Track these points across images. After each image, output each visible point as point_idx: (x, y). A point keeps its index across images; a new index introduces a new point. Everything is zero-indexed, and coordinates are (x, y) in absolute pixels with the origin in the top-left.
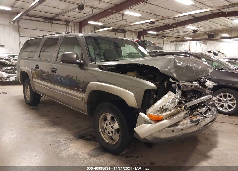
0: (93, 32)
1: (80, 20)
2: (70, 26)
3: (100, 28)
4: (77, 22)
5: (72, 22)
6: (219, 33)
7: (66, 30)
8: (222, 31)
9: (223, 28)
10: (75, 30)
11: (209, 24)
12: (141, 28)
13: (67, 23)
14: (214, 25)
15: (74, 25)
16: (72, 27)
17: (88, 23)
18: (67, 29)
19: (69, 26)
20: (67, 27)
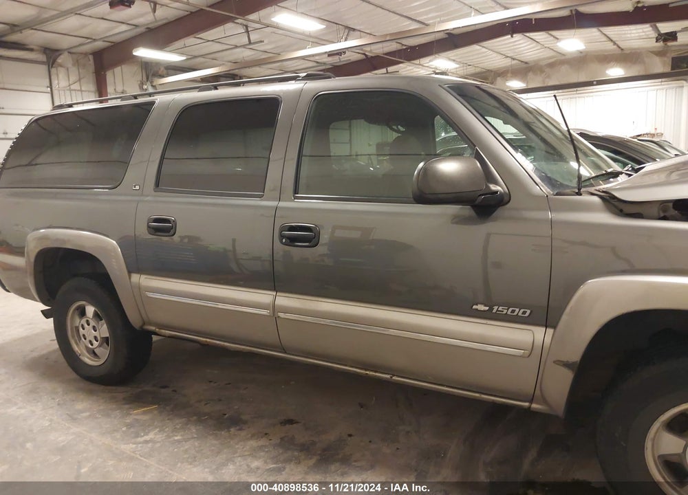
0: (145, 87)
1: (100, 45)
2: (61, 66)
3: (165, 72)
4: (86, 54)
5: (69, 52)
6: (495, 78)
7: (48, 80)
8: (502, 73)
9: (510, 64)
10: (82, 80)
11: (478, 54)
12: (292, 69)
13: (51, 56)
14: (490, 57)
15: (77, 63)
16: (68, 69)
17: (134, 54)
18: (52, 77)
19: (60, 69)
20: (53, 71)
